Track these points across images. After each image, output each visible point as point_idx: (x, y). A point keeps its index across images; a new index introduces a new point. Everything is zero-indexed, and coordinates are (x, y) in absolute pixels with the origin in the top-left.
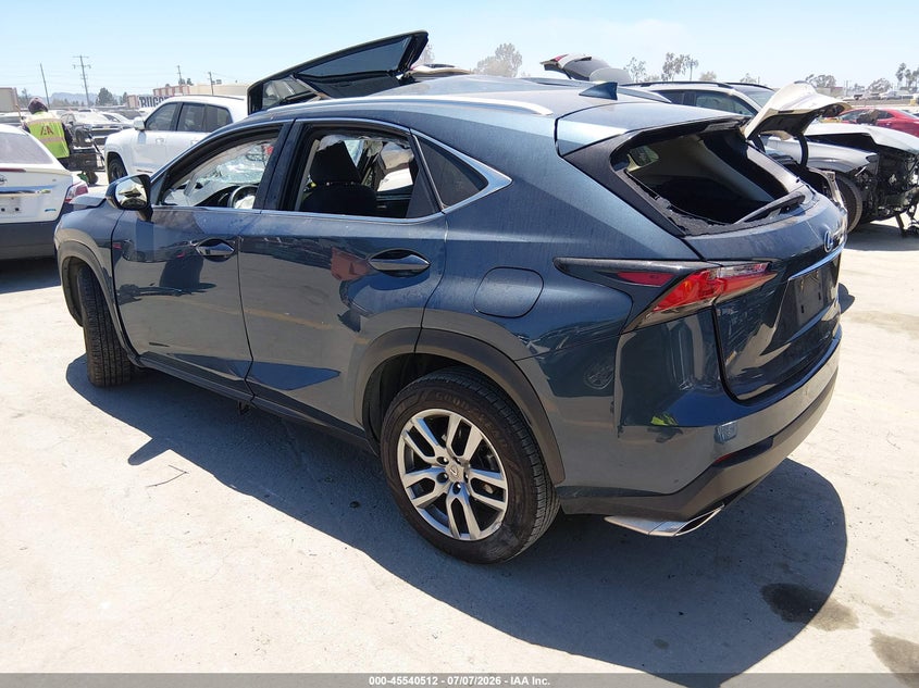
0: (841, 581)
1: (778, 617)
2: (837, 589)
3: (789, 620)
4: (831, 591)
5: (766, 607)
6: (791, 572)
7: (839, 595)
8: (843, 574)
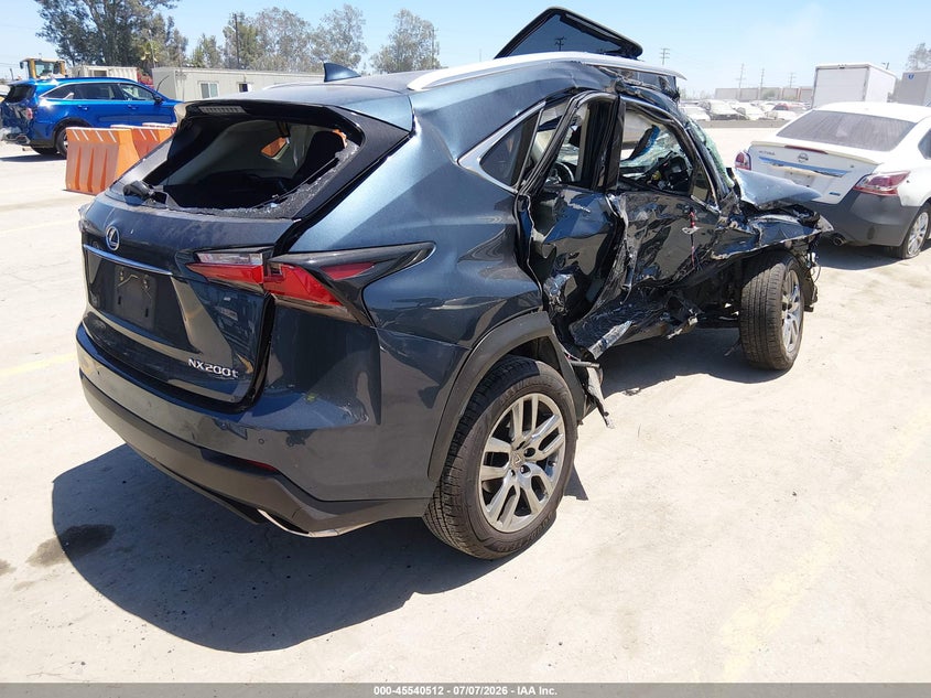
0: (79, 577)
1: (79, 524)
2: (74, 570)
3: (71, 529)
4: (75, 565)
5: (94, 522)
6: (118, 550)
7: (66, 568)
8: (86, 583)
